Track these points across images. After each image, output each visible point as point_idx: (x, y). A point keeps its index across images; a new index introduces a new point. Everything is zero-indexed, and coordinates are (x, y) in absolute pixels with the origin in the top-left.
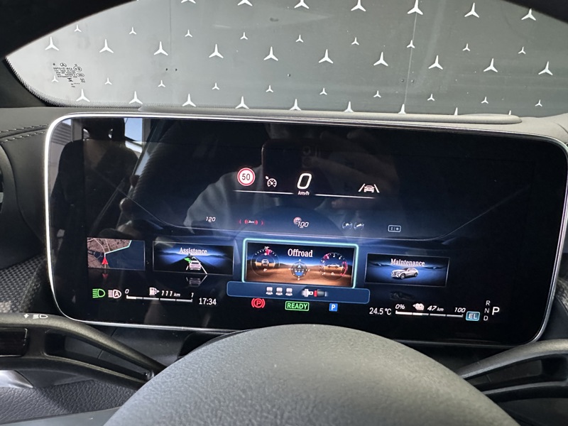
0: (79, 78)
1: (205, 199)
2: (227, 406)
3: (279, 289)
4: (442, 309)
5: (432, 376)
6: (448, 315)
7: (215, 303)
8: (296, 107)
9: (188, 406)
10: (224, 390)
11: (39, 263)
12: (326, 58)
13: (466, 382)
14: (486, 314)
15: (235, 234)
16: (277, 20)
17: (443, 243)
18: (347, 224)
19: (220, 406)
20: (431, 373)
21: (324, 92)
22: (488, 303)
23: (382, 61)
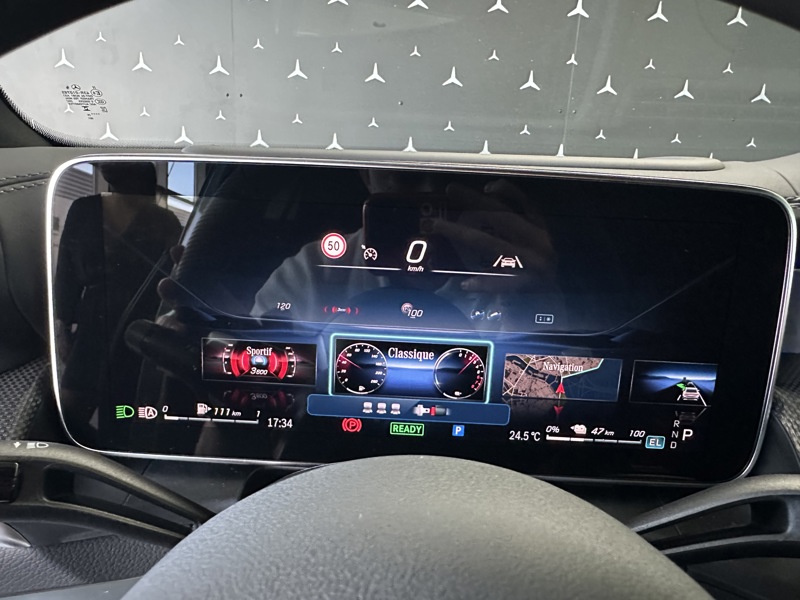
0: (99, 106)
1: (281, 279)
2: (289, 574)
3: (381, 405)
4: (612, 433)
5: (587, 529)
6: (620, 441)
7: (291, 426)
8: (410, 147)
9: (233, 575)
10: (286, 551)
11: (40, 369)
12: (453, 79)
13: (638, 537)
14: (674, 439)
15: (320, 328)
16: (383, 26)
17: (613, 340)
18: (478, 313)
19: (279, 575)
20: (585, 525)
21: (449, 127)
22: (677, 423)
23: (531, 83)
